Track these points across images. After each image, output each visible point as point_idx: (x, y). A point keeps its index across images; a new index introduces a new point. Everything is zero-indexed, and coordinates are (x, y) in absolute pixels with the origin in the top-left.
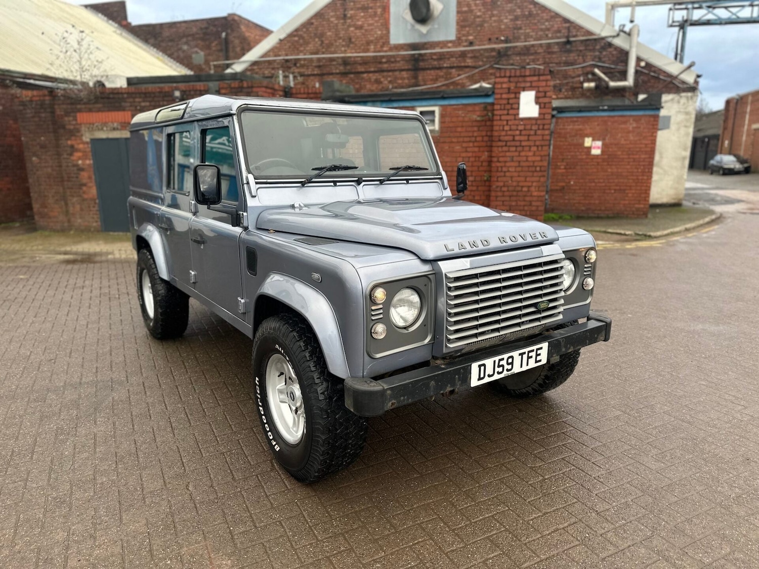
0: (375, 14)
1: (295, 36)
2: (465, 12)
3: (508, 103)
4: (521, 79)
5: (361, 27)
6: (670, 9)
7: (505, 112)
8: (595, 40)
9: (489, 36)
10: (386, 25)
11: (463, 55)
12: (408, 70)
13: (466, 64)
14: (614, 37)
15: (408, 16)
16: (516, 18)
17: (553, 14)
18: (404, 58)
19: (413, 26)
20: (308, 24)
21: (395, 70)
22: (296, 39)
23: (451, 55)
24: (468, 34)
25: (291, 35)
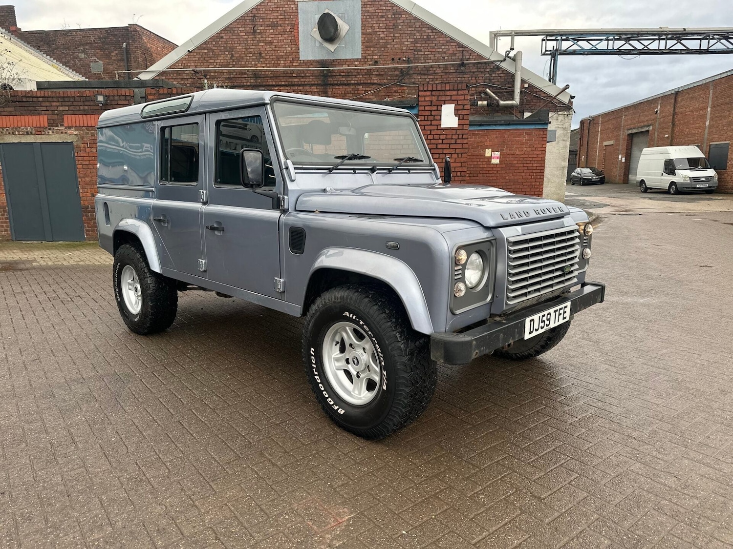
0: (285, 31)
1: (204, 49)
2: (370, 34)
3: (431, 115)
4: (441, 93)
5: (271, 43)
6: (543, 40)
7: (429, 123)
8: (485, 63)
9: (393, 57)
10: (295, 42)
11: (369, 72)
12: (318, 85)
13: (372, 82)
14: (501, 61)
15: (317, 35)
16: (416, 41)
17: (449, 39)
18: (313, 74)
19: (321, 44)
20: (218, 37)
21: (306, 85)
22: (206, 51)
23: (358, 72)
24: (373, 54)
25: (199, 48)
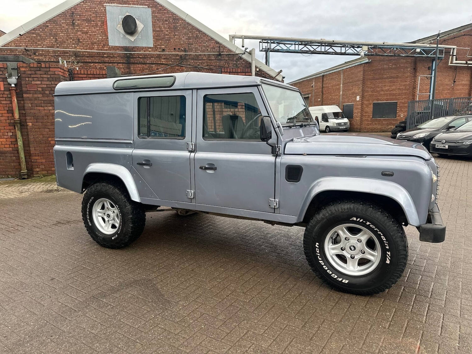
0: (97, 25)
1: (33, 33)
2: (158, 31)
5: (86, 33)
6: (260, 42)
8: (233, 54)
9: (175, 47)
10: (105, 33)
11: (159, 56)
12: (123, 63)
13: (162, 62)
14: (243, 54)
15: (122, 31)
16: (189, 38)
17: (210, 38)
18: (119, 55)
19: (124, 36)
20: (44, 26)
21: (115, 63)
22: (35, 35)
23: (152, 56)
24: (161, 45)
25: (29, 32)
